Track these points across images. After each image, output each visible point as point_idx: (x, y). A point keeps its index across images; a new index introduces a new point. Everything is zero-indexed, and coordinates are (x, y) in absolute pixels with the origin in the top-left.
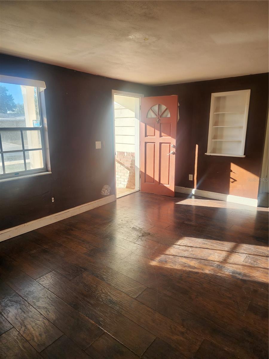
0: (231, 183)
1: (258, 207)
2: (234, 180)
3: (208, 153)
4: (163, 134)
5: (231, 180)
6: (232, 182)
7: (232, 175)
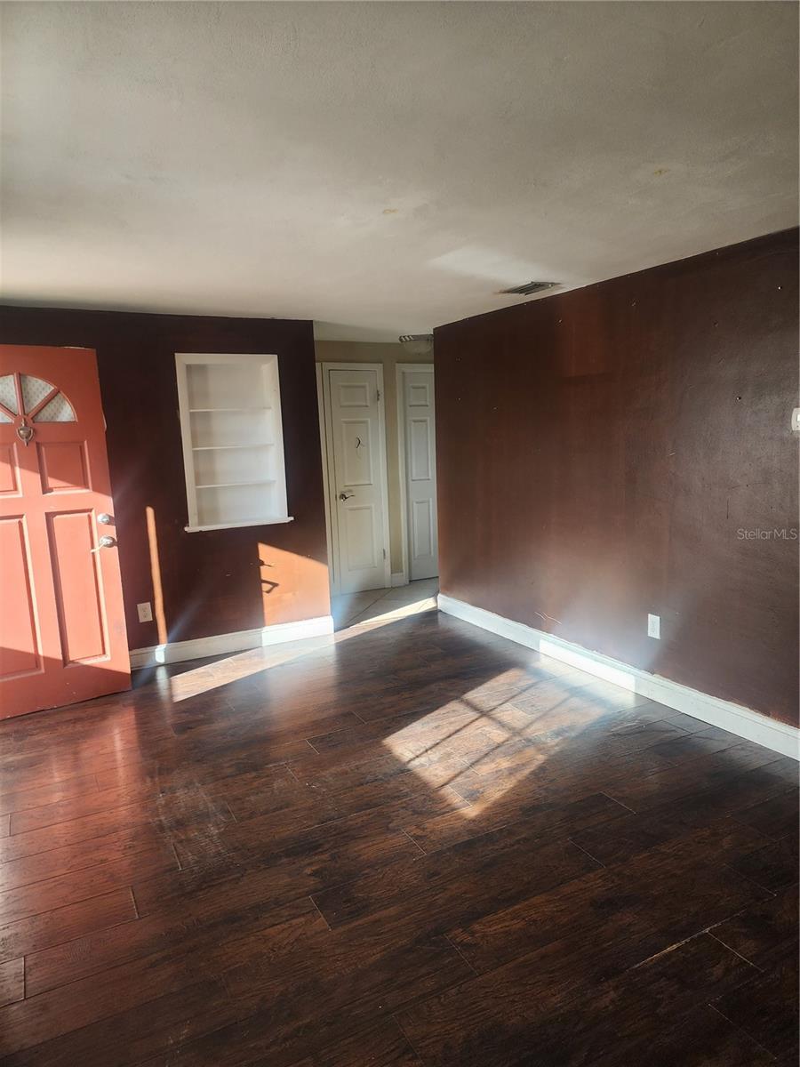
0: (264, 594)
1: (335, 631)
2: (271, 586)
3: (193, 527)
4: (52, 482)
5: (265, 587)
6: (268, 592)
7: (265, 573)
